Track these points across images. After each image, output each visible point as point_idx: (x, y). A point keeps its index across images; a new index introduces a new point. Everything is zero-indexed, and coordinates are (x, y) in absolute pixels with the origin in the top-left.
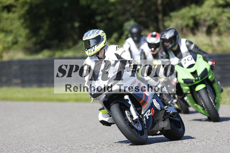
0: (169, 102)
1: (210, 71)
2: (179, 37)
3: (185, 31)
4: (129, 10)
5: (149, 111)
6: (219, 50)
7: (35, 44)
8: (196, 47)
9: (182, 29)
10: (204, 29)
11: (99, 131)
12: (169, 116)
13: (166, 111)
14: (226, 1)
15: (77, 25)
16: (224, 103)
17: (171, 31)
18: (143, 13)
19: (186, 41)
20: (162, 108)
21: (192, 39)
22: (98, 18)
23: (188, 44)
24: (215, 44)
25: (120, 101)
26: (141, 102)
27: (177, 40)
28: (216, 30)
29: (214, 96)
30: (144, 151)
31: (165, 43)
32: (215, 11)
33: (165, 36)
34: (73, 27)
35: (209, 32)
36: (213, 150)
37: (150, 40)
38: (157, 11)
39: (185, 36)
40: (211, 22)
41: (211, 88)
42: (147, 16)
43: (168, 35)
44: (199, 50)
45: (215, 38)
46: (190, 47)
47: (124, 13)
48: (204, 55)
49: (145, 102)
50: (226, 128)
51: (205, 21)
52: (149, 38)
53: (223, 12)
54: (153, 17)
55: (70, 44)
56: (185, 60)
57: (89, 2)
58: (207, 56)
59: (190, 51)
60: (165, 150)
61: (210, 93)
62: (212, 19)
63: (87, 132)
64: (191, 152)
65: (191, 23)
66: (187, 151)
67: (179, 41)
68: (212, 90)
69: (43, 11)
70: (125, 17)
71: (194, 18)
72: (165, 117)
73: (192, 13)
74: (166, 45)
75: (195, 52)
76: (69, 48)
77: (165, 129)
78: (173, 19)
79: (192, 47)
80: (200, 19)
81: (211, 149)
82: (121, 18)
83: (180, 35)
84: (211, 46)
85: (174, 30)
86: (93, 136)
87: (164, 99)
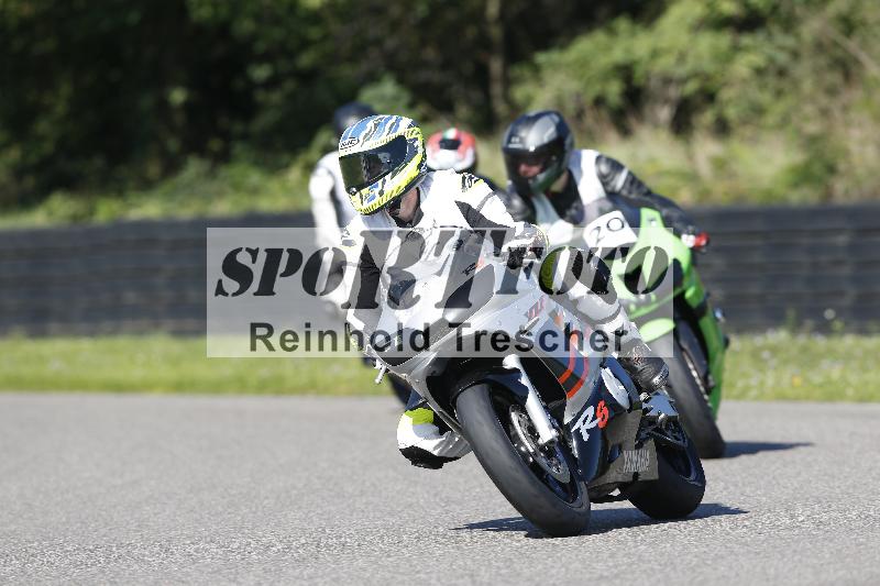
0: (656, 380)
1: (689, 268)
2: (572, 145)
3: (589, 120)
4: (378, 42)
5: (590, 411)
6: (721, 193)
7: (19, 172)
8: (633, 181)
9: (580, 115)
10: (664, 113)
11: (266, 502)
12: (654, 430)
13: (646, 411)
14: (746, 5)
15: (178, 96)
16: (741, 396)
17: (545, 120)
18: (430, 54)
19: (598, 159)
20: (634, 401)
21: (618, 150)
22: (261, 73)
23: (604, 168)
24: (705, 169)
25: (490, 377)
26: (561, 381)
27: (567, 155)
28: (707, 117)
29: (704, 362)
30: (439, 580)
31: (523, 168)
32: (708, 45)
33: (522, 141)
34: (163, 106)
35: (682, 124)
36: (701, 573)
37: (435, 159)
38: (484, 43)
39: (591, 140)
40: (691, 87)
41: (692, 334)
42: (446, 66)
43: (534, 138)
44: (645, 190)
45: (706, 148)
46: (612, 179)
47: (359, 51)
48: (665, 211)
49: (578, 379)
50: (748, 490)
51: (667, 81)
52: (434, 151)
53: (736, 49)
54: (468, 68)
55: (153, 169)
56: (599, 228)
57: (224, 12)
58: (675, 214)
59: (613, 197)
60: (519, 575)
61: (690, 352)
62: (695, 75)
63: (220, 509)
64: (617, 581)
65: (614, 90)
66: (601, 577)
67: (573, 158)
68: (696, 340)
69: (48, 45)
70: (364, 67)
71: (625, 71)
72: (643, 435)
73: (618, 55)
74: (525, 172)
75: (631, 199)
76: (147, 186)
77: (641, 478)
78: (547, 74)
79: (620, 181)
80: (648, 77)
81: (694, 571)
82: (347, 72)
83: (574, 136)
84: (692, 177)
85: (556, 119)
86: (243, 522)
87: (636, 369)
